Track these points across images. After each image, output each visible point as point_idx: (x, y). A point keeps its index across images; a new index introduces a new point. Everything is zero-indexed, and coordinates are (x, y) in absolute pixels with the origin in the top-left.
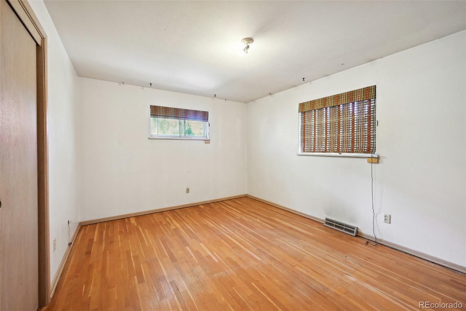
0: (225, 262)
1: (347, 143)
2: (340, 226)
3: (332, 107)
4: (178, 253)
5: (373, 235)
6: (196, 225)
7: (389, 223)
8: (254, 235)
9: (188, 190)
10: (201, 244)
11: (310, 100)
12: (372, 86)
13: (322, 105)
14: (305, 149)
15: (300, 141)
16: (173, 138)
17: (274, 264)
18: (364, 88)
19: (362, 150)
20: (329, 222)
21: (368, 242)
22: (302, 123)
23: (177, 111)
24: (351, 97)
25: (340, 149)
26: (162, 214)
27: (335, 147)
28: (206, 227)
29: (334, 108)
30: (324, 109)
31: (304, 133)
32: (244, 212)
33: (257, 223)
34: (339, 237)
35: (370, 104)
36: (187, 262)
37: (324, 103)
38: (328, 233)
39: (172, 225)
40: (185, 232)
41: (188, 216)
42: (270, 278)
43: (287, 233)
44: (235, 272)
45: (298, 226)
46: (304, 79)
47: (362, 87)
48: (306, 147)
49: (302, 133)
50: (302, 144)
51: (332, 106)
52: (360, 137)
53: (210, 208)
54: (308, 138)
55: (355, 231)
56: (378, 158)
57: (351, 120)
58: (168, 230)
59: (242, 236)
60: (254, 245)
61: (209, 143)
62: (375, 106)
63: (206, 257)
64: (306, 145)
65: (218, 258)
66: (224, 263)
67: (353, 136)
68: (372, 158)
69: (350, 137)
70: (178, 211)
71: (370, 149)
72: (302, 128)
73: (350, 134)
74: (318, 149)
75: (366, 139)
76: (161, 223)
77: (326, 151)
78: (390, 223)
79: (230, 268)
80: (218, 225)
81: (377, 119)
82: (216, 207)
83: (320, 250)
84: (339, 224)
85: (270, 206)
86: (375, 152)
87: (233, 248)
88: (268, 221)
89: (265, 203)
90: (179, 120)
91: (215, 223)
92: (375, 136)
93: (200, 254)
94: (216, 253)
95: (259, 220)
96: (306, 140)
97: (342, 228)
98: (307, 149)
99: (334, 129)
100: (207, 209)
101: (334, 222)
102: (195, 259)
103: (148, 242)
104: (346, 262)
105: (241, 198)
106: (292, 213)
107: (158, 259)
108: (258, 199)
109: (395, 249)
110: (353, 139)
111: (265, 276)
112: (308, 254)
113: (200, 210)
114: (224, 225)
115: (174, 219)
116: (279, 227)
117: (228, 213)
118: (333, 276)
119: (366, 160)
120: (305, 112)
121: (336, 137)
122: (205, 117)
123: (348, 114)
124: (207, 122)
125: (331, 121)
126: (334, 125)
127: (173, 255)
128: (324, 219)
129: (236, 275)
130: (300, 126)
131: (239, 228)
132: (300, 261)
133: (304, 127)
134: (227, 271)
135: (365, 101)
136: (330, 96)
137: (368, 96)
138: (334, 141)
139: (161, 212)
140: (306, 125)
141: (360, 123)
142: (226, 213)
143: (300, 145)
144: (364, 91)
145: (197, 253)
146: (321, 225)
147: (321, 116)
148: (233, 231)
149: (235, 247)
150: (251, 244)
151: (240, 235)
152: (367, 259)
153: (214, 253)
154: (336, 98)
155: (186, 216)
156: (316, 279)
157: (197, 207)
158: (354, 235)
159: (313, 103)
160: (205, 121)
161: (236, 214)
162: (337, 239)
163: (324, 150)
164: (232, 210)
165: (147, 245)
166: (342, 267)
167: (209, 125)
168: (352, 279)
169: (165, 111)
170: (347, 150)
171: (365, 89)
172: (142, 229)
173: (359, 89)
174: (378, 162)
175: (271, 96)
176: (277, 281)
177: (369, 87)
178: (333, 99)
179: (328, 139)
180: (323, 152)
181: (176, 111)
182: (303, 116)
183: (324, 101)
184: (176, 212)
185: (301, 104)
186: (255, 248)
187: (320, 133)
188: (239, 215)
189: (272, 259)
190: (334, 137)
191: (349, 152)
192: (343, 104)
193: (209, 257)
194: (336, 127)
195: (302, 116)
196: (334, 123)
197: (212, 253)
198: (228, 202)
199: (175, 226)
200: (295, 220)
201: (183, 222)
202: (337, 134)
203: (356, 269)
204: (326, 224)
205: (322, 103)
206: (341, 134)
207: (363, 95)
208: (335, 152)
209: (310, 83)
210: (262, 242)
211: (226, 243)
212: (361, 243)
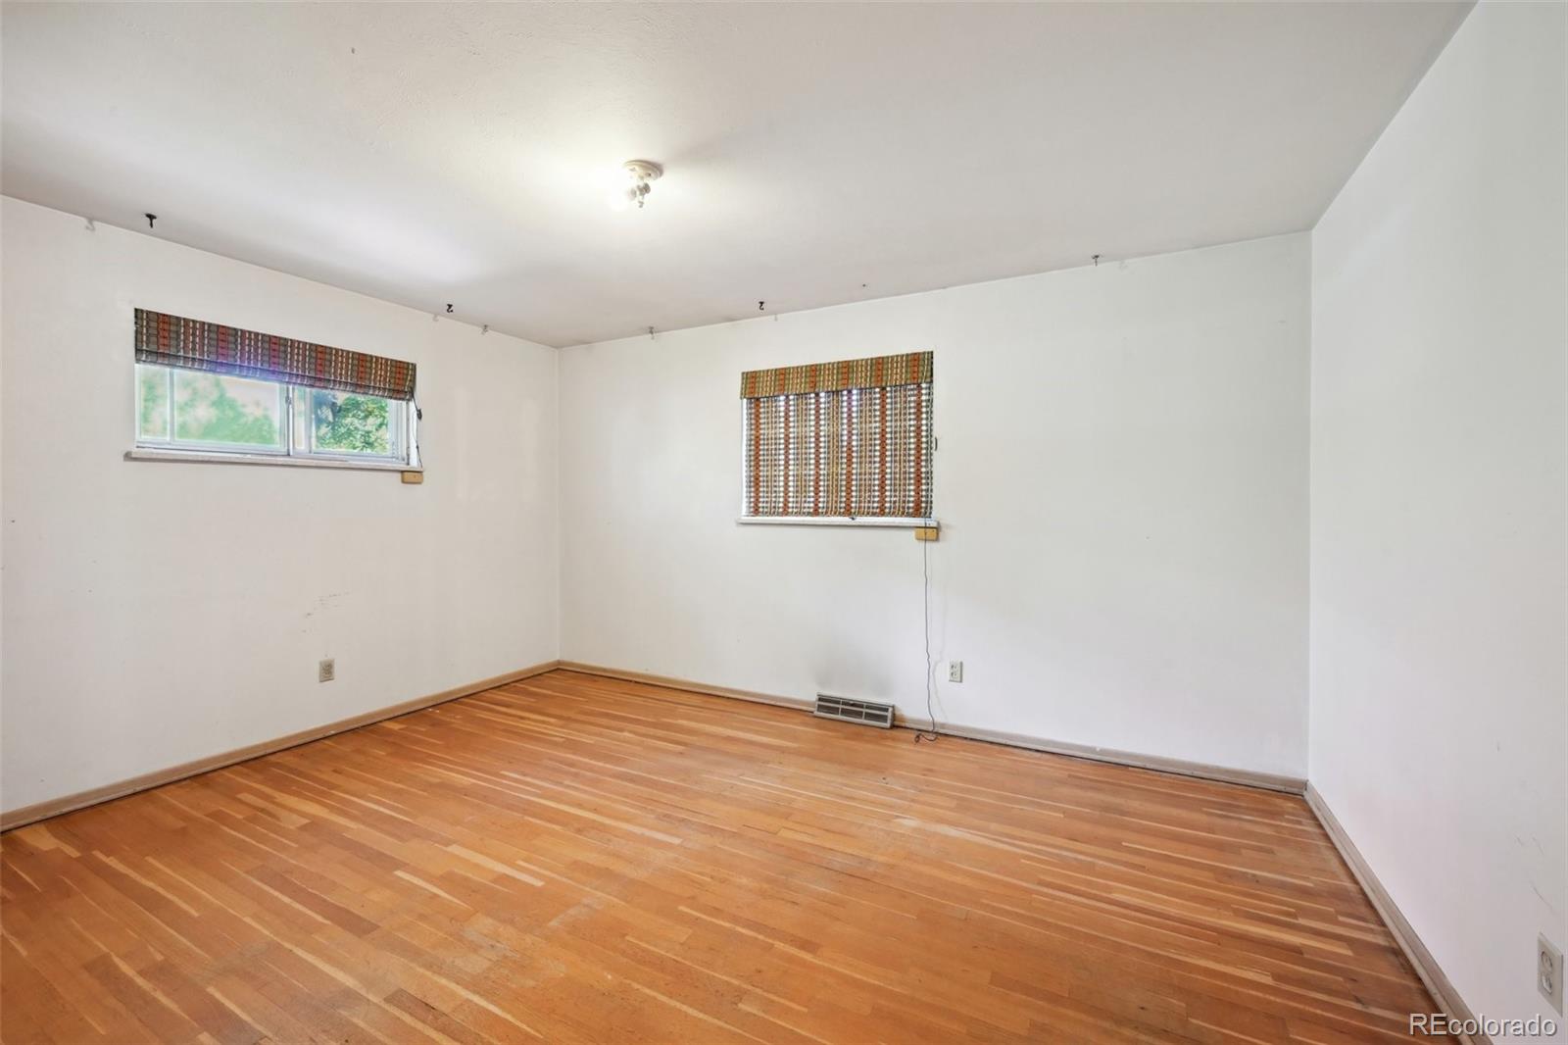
0: (570, 878)
1: (870, 491)
2: (853, 708)
3: (833, 392)
4: (371, 900)
5: (927, 717)
6: (399, 792)
7: (959, 679)
8: (632, 779)
9: (327, 671)
10: (454, 849)
11: (774, 367)
12: (924, 353)
13: (808, 385)
14: (761, 505)
15: (745, 484)
16: (254, 457)
17: (721, 843)
18: (907, 355)
19: (904, 508)
20: (827, 704)
21: (918, 737)
22: (751, 430)
23: (277, 347)
24: (880, 373)
25: (853, 505)
26: (206, 785)
27: (841, 502)
28: (447, 789)
29: (837, 395)
30: (813, 395)
31: (755, 460)
32: (569, 719)
33: (628, 742)
34: (857, 737)
35: (919, 395)
36: (422, 917)
37: (812, 379)
38: (830, 734)
39: (282, 813)
40: (362, 827)
41: (344, 767)
42: (723, 881)
43: (727, 754)
44: (616, 897)
45: (749, 731)
46: (762, 303)
47: (904, 352)
48: (761, 500)
49: (752, 458)
50: (750, 492)
51: (834, 389)
52: (898, 476)
53: (433, 725)
54: (769, 473)
55: (889, 714)
56: (937, 529)
57: (877, 430)
58: (271, 835)
59: (595, 791)
60: (646, 808)
61: (420, 483)
62: (930, 401)
63: (495, 881)
64: (761, 494)
65: (538, 873)
66: (570, 881)
67: (883, 473)
68: (926, 527)
69: (877, 476)
70: (288, 759)
71: (921, 509)
72: (750, 445)
73: (875, 468)
74: (796, 507)
75: (912, 481)
76: (221, 817)
77: (816, 513)
78: (961, 681)
79: (596, 889)
80: (496, 776)
81: (934, 434)
82: (456, 720)
83: (823, 777)
84: (852, 705)
85: (650, 689)
86: (930, 513)
87: (579, 831)
88: (660, 733)
89: (631, 681)
90: (285, 386)
91: (478, 770)
92: (929, 473)
93: (466, 879)
94: (523, 860)
95: (631, 735)
96: (761, 479)
97: (859, 714)
98: (765, 505)
99: (837, 452)
100: (421, 733)
101: (838, 703)
102: (451, 901)
103: (193, 899)
104: (889, 791)
105: (540, 674)
106: (723, 697)
107: (287, 945)
108: (605, 670)
109: (971, 739)
110: (883, 480)
111: (709, 880)
112: (800, 795)
113: (391, 739)
114: (515, 772)
115: (282, 791)
116: (698, 744)
117: (511, 732)
118: (870, 828)
119: (913, 533)
120: (758, 399)
121: (841, 474)
122: (401, 382)
123: (870, 416)
124: (412, 404)
125: (829, 431)
126: (838, 441)
127: (348, 912)
128: (814, 698)
129: (623, 903)
130: (745, 438)
131: (573, 770)
132: (787, 816)
133: (755, 442)
134: (585, 901)
135: (909, 387)
136: (829, 364)
137: (915, 375)
138: (837, 486)
139: (200, 777)
140: (762, 437)
141: (898, 441)
142: (505, 730)
143: (744, 494)
144: (907, 361)
145: (449, 880)
146: (807, 716)
147: (802, 414)
148: (560, 784)
149: (583, 828)
150: (632, 806)
151: (587, 788)
152: (926, 773)
153: (518, 865)
154: (845, 370)
155: (335, 771)
156: (836, 847)
157: (372, 732)
158: (888, 725)
159: (782, 377)
160: (400, 399)
161: (545, 728)
162: (853, 743)
163: (811, 510)
164: (522, 718)
165: (195, 914)
166: (883, 805)
167: (420, 416)
168: (910, 823)
169: (214, 343)
170: (869, 508)
171: (910, 358)
172: (123, 860)
173: (897, 356)
174: (937, 539)
175: (653, 338)
176: (744, 881)
177: (919, 354)
178: (835, 371)
179: (822, 478)
180: (809, 514)
181: (273, 346)
182: (753, 411)
183: (813, 374)
184: (277, 765)
185: (747, 373)
186: (652, 816)
187: (801, 461)
188: (557, 731)
189: (712, 830)
190: (837, 475)
191: (874, 514)
192: (861, 389)
193: (503, 879)
194: (842, 447)
195: (750, 408)
196: (837, 435)
197: (512, 864)
198: (493, 696)
199: (303, 815)
200: (736, 715)
201: (333, 794)
202: (844, 466)
203: (913, 801)
204: (818, 710)
205: (808, 380)
206: (854, 466)
207: (906, 372)
208: (840, 514)
209: (773, 317)
210: (665, 795)
211: (549, 825)
212: (905, 741)
